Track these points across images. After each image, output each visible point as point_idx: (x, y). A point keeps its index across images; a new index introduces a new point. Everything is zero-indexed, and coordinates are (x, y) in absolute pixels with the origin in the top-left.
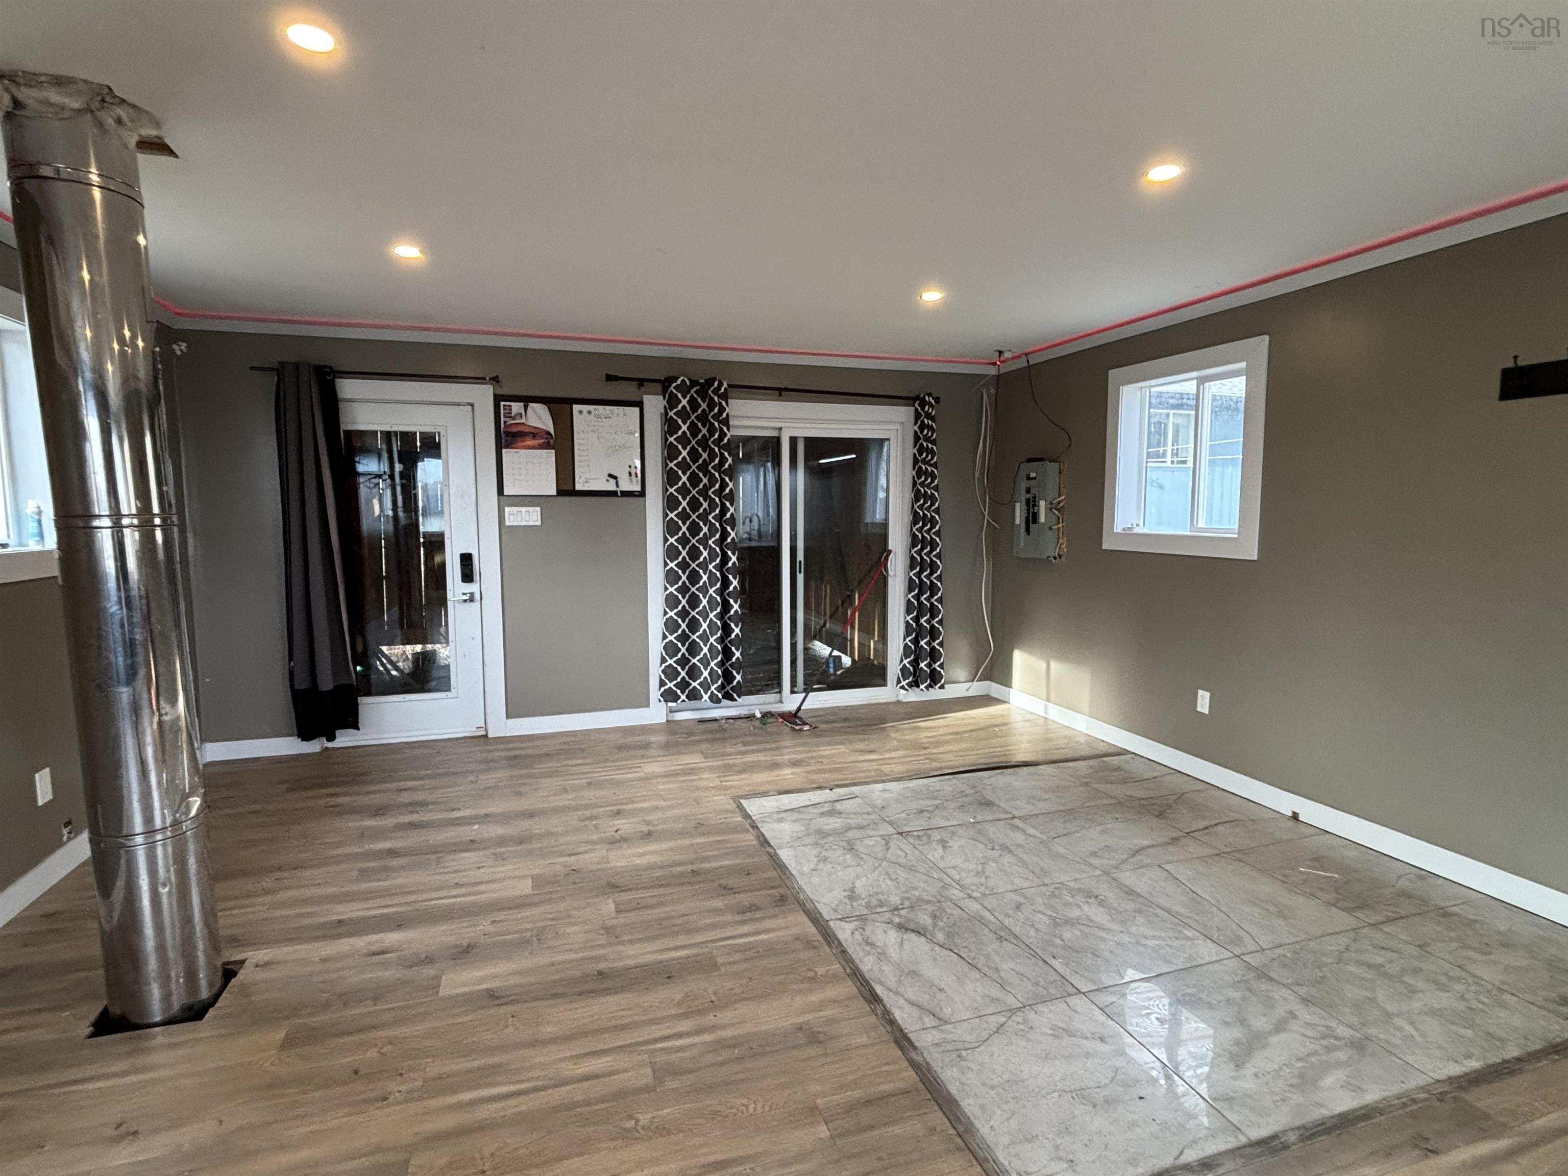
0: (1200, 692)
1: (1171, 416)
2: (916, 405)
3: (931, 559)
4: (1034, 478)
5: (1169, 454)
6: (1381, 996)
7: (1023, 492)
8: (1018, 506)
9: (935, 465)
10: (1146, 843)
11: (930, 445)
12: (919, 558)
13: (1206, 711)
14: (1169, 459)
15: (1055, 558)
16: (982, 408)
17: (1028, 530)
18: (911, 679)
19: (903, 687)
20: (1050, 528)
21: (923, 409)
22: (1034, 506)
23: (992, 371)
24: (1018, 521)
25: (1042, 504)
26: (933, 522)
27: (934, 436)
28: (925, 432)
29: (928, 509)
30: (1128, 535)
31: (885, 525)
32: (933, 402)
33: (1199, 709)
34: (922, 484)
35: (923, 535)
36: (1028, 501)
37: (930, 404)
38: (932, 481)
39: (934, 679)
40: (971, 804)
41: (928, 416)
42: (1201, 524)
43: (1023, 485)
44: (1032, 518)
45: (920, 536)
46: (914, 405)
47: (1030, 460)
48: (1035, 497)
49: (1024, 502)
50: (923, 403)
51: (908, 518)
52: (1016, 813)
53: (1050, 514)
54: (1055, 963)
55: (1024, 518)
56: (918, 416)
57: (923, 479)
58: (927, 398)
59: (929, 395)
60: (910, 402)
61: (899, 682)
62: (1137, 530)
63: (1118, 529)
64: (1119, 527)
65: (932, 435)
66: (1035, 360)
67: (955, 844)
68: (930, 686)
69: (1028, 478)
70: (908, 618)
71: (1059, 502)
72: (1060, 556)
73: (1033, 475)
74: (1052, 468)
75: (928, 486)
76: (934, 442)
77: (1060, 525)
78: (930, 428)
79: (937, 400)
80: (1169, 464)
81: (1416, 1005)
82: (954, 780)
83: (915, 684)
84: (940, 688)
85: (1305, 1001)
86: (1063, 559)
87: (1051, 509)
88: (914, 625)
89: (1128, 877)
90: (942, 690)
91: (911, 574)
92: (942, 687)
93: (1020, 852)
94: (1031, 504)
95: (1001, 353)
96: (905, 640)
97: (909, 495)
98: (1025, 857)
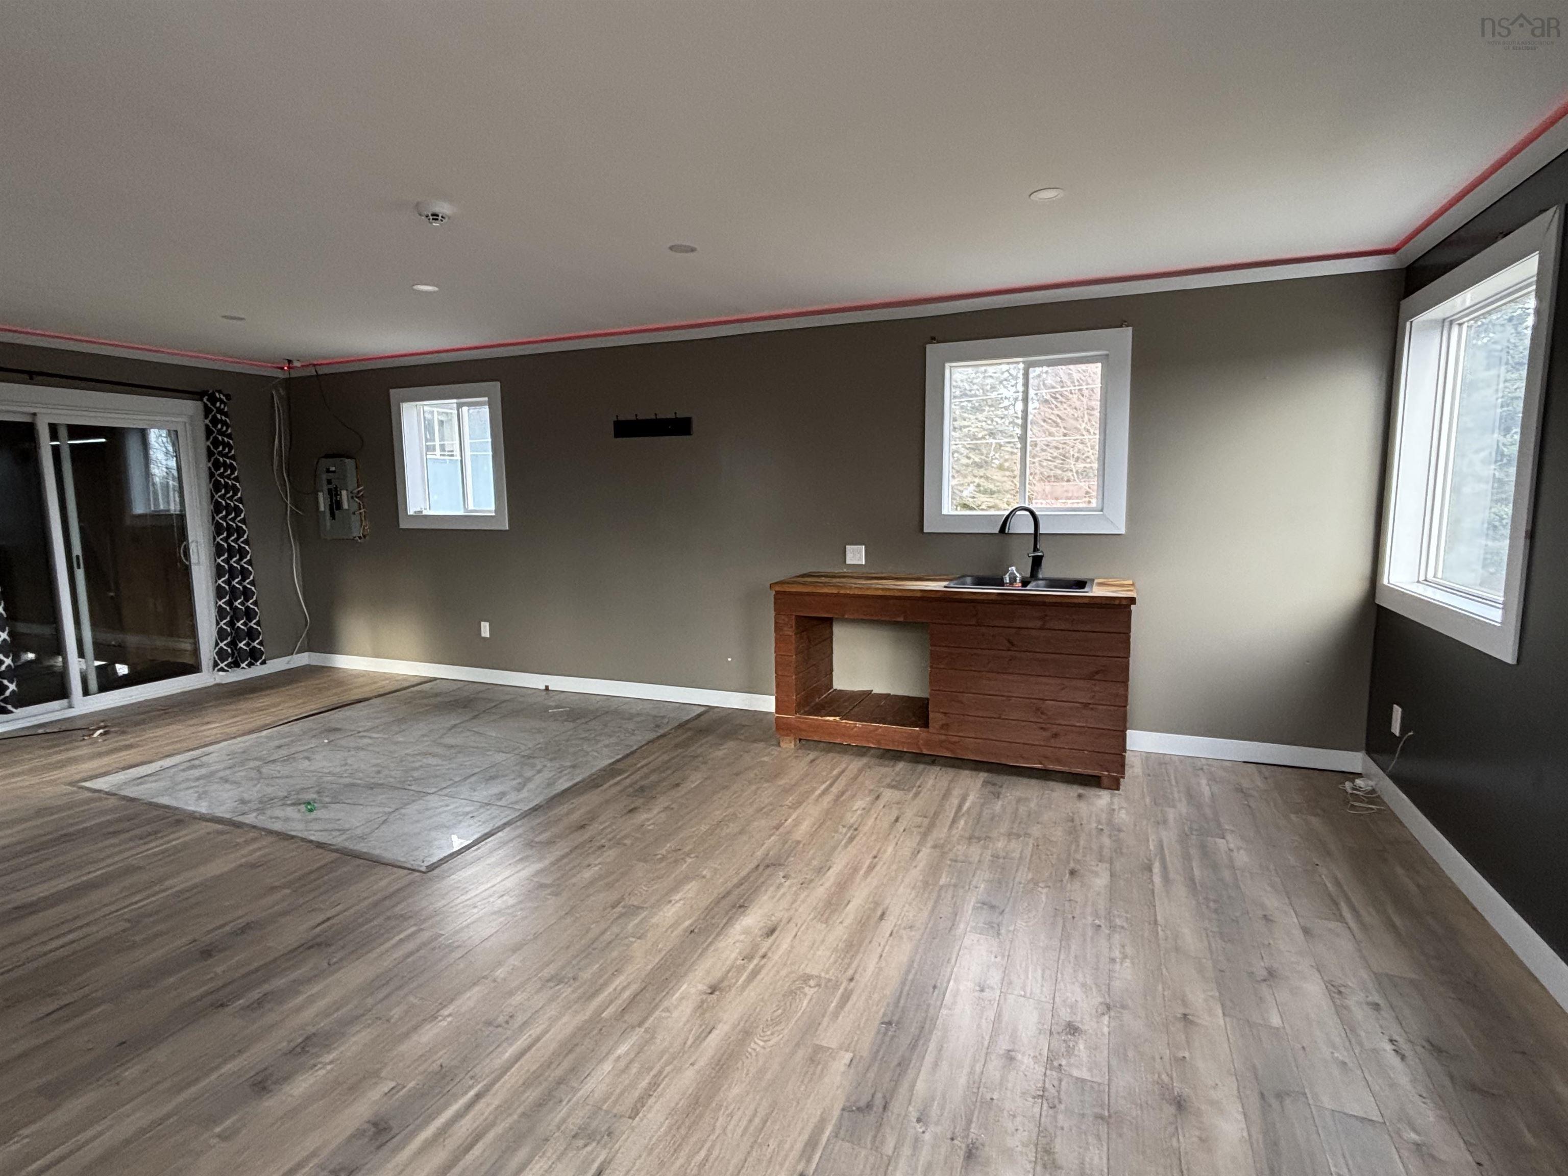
0: (483, 623)
1: (436, 414)
2: (205, 399)
3: (239, 546)
4: (334, 472)
5: (438, 448)
6: (585, 747)
7: (325, 482)
8: (320, 494)
9: (233, 458)
10: (458, 722)
11: (226, 439)
12: (226, 545)
13: (487, 635)
14: (438, 452)
15: (360, 538)
16: (273, 407)
17: (333, 516)
18: (230, 660)
19: (222, 670)
20: (354, 513)
21: (214, 405)
22: (337, 495)
23: (280, 375)
24: (322, 508)
25: (344, 493)
26: (238, 511)
27: (229, 431)
28: (219, 426)
29: (231, 498)
30: (419, 517)
31: (182, 517)
32: (224, 398)
33: (483, 635)
34: (221, 475)
35: (227, 523)
36: (330, 491)
37: (222, 402)
38: (232, 473)
39: (254, 656)
40: (321, 733)
41: (220, 411)
42: (471, 507)
43: (324, 477)
44: (335, 506)
45: (225, 524)
46: (202, 400)
47: (327, 456)
48: (336, 488)
49: (326, 492)
50: (213, 400)
51: (207, 507)
52: (360, 729)
53: (351, 500)
54: (413, 788)
55: (328, 506)
56: (207, 411)
57: (222, 470)
58: (217, 395)
59: (220, 392)
60: (197, 397)
61: (216, 664)
62: (425, 513)
63: (411, 512)
64: (412, 509)
65: (227, 430)
66: (323, 371)
67: (318, 757)
68: (250, 665)
69: (328, 471)
70: (220, 603)
71: (359, 492)
72: (364, 536)
73: (333, 469)
74: (350, 463)
75: (228, 477)
76: (229, 436)
77: (362, 511)
78: (224, 423)
79: (228, 397)
80: (438, 457)
81: (599, 745)
82: (300, 723)
83: (236, 664)
84: (261, 664)
85: (551, 760)
86: (367, 538)
87: (352, 497)
88: (228, 608)
89: (449, 740)
90: (263, 666)
91: (219, 561)
92: (264, 663)
93: (371, 748)
94: (334, 495)
95: (290, 361)
96: (218, 624)
97: (205, 486)
98: (377, 749)
